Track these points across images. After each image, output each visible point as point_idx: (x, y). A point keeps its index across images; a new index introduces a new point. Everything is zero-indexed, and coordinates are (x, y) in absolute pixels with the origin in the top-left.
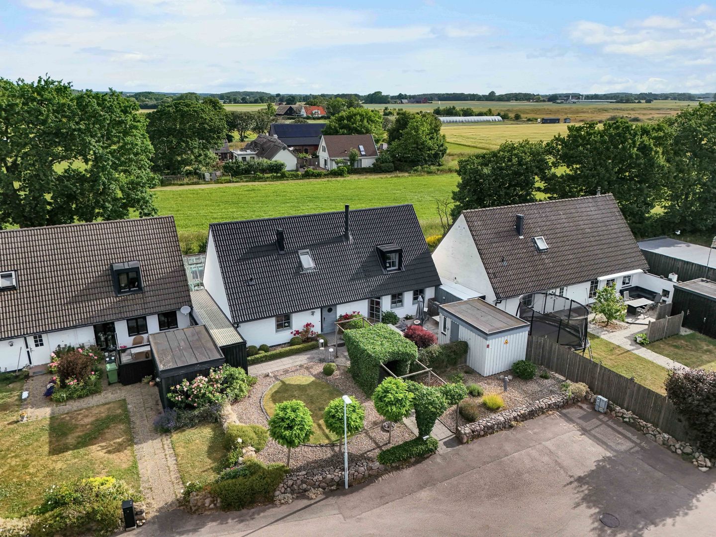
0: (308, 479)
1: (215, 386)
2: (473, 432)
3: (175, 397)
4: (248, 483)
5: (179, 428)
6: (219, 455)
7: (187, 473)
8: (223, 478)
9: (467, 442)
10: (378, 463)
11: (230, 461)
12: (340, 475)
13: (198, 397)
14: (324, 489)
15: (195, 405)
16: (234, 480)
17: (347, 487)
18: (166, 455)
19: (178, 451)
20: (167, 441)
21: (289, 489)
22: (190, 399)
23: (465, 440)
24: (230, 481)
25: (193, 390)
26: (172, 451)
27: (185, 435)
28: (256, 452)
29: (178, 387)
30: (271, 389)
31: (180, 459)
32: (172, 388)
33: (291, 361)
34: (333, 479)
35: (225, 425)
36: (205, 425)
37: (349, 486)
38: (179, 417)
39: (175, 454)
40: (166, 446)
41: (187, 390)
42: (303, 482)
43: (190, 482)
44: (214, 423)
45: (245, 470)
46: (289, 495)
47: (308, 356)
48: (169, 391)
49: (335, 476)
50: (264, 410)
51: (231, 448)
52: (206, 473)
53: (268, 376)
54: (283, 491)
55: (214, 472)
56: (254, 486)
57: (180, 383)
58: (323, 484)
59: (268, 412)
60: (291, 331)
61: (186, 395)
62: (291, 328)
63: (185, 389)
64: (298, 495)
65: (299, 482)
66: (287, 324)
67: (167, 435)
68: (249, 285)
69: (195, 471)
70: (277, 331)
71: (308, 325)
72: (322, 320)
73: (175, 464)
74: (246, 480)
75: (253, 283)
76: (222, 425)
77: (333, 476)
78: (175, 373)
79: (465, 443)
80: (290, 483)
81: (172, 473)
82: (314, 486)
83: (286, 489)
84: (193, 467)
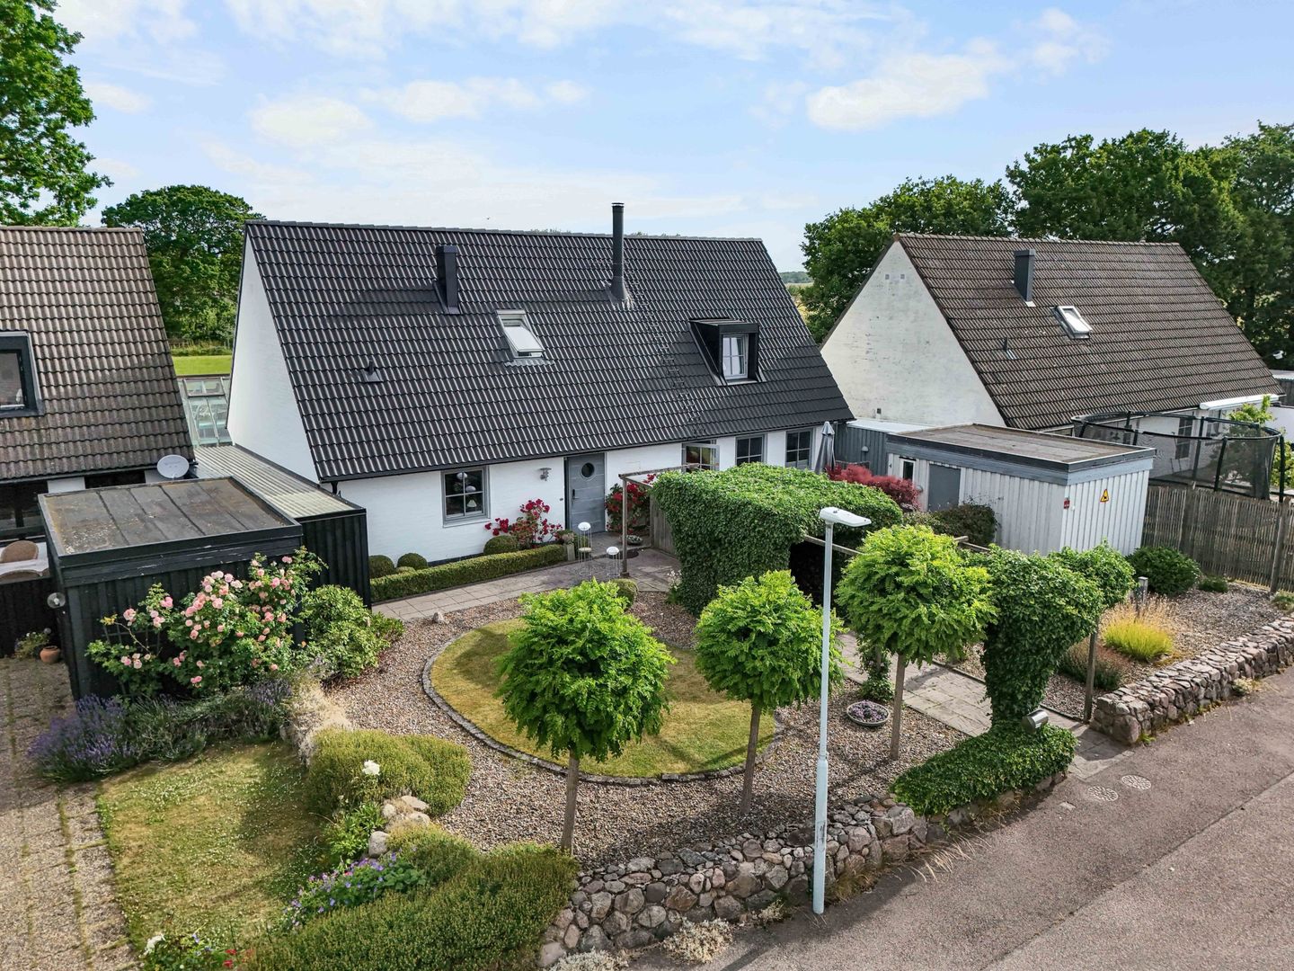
0: (670, 883)
1: (269, 616)
2: (1152, 706)
3: (118, 658)
4: (426, 915)
5: (135, 764)
6: (287, 837)
7: (150, 909)
8: (309, 910)
9: (1142, 740)
10: (910, 811)
11: (338, 847)
12: (788, 861)
13: (205, 656)
14: (734, 921)
15: (196, 680)
16: (362, 911)
17: (819, 906)
18: (69, 853)
19: (121, 836)
20: (78, 808)
21: (595, 931)
22: (176, 662)
23: (1135, 736)
24: (345, 917)
25: (189, 623)
26: (97, 838)
27: (151, 786)
28: (431, 816)
29: (130, 614)
30: (448, 650)
31: (126, 861)
32: (108, 621)
33: (496, 591)
34: (762, 877)
35: (308, 741)
36: (231, 752)
37: (827, 905)
38: (130, 728)
39: (109, 850)
40: (73, 826)
41: (166, 627)
42: (651, 897)
43: (159, 936)
44: (265, 742)
45: (406, 868)
46: (602, 956)
47: (545, 578)
48: (96, 632)
49: (771, 864)
50: (438, 701)
51: (336, 802)
52: (234, 902)
53: (434, 621)
54: (572, 941)
55: (268, 896)
56: (457, 923)
57: (137, 601)
58: (729, 902)
59: (454, 701)
60: (485, 521)
61: (160, 643)
62: (485, 515)
63: (158, 622)
64: (635, 954)
65: (636, 898)
66: (472, 504)
67: (85, 791)
68: (364, 383)
69: (189, 899)
70: (445, 521)
71: (531, 505)
72: (569, 496)
73: (106, 882)
74: (418, 903)
75: (375, 377)
76: (293, 747)
77: (764, 867)
78: (121, 572)
79: (1137, 744)
80: (601, 902)
81: (87, 915)
82: (694, 910)
83: (584, 931)
84: (182, 886)
